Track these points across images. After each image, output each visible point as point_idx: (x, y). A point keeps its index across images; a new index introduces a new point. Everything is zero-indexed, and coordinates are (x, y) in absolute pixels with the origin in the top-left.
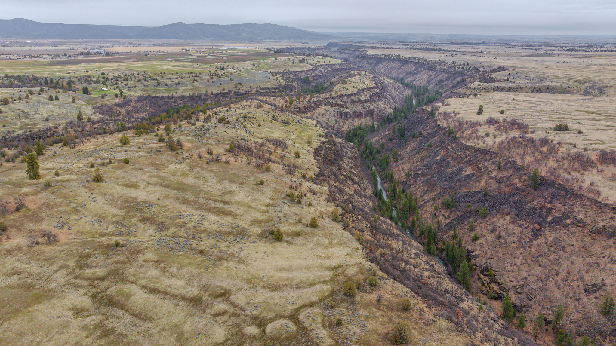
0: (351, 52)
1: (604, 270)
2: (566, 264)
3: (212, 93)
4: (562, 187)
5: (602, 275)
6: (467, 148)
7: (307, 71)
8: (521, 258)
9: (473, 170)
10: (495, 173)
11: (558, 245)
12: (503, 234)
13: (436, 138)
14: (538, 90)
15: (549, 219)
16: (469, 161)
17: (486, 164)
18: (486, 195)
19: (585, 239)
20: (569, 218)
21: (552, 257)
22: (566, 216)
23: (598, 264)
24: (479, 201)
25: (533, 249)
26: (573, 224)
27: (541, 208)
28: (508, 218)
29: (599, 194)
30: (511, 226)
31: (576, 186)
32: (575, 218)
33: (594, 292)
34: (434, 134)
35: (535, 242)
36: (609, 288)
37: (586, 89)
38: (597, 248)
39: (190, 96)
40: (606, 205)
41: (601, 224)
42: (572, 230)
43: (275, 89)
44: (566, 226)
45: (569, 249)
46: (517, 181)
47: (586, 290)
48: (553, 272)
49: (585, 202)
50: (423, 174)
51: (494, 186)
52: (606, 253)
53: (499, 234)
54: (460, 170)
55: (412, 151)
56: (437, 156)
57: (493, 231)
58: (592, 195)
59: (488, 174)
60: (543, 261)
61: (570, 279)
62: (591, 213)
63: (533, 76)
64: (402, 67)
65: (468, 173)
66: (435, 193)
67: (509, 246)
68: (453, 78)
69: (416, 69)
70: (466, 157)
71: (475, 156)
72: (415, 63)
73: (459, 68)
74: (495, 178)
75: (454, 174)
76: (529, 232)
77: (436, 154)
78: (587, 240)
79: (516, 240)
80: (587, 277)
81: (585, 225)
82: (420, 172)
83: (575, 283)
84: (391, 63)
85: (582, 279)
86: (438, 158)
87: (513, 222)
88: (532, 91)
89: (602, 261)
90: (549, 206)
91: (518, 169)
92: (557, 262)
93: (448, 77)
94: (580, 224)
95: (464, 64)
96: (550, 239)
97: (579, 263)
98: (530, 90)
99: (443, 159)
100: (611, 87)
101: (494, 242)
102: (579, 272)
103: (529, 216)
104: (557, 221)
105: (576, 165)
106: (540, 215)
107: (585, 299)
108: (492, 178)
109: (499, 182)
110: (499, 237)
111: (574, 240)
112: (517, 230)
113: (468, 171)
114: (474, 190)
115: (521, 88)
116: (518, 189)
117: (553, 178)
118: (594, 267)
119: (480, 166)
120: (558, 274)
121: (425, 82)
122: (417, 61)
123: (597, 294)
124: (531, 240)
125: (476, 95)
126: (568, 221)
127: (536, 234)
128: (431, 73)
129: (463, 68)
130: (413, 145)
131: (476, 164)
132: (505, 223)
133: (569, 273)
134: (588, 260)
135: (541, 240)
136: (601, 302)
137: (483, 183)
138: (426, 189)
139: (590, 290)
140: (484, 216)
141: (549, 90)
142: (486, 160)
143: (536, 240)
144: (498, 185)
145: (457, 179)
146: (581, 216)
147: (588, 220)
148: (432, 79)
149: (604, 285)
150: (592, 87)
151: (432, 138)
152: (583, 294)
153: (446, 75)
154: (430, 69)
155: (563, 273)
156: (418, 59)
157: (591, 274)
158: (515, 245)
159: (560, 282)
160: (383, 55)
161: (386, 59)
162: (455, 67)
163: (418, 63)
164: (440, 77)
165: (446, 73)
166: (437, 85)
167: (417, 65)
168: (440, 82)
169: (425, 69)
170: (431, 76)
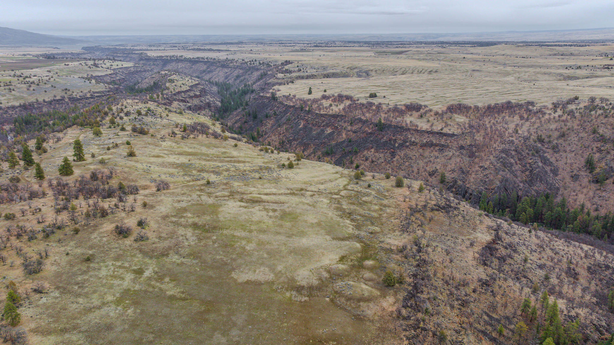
0: (125, 55)
1: (434, 163)
2: (415, 166)
3: (44, 101)
4: (396, 127)
5: (434, 165)
6: (322, 115)
7: (110, 74)
8: (390, 169)
9: (332, 129)
10: (349, 128)
11: (407, 157)
12: (374, 159)
13: (288, 114)
14: (327, 76)
15: (397, 145)
16: (327, 124)
17: (340, 123)
18: (350, 141)
19: (420, 150)
20: (407, 142)
21: (407, 164)
22: (405, 141)
23: (430, 161)
24: (347, 146)
25: (395, 163)
26: (411, 145)
27: (389, 140)
28: (373, 150)
29: (417, 126)
30: (377, 154)
31: (404, 125)
32: (410, 141)
33: (434, 174)
34: (285, 112)
35: (394, 159)
36: (439, 171)
37: (357, 73)
38: (427, 154)
39: (20, 106)
40: (423, 131)
41: (425, 141)
42: (411, 148)
43: (108, 92)
44: (407, 147)
45: (414, 158)
46: (367, 129)
47: (430, 175)
48: (410, 171)
49: (412, 132)
50: (294, 140)
51: (353, 136)
52: (432, 155)
53: (372, 160)
54: (323, 131)
55: (272, 127)
56: (300, 125)
57: (367, 159)
58: (414, 128)
59: (345, 129)
60: (403, 168)
61: (420, 172)
62: (418, 137)
63: (316, 67)
64: (193, 66)
65: (329, 132)
66: (312, 149)
67: (381, 165)
68: (249, 73)
69: (208, 68)
70: (323, 122)
71: (330, 120)
72: (205, 63)
73: (251, 64)
74: (351, 130)
75: (319, 134)
76: (388, 155)
77: (298, 124)
78: (421, 151)
79: (383, 161)
80: (428, 169)
81: (417, 144)
82: (291, 138)
83: (423, 173)
84: (180, 64)
85: (425, 170)
86: (301, 127)
87: (377, 151)
88: (324, 77)
89: (432, 159)
90: (394, 138)
91: (364, 122)
92: (411, 166)
93: (243, 73)
94: (414, 144)
95: (252, 61)
96: (402, 155)
97: (421, 163)
98: (322, 77)
99: (305, 127)
100: (372, 70)
101: (370, 165)
102: (423, 168)
103: (384, 146)
104: (402, 146)
105: (397, 114)
106: (390, 144)
107: (431, 180)
108: (349, 131)
109: (355, 132)
110: (373, 162)
111: (414, 152)
112: (382, 155)
113: (329, 131)
114: (340, 140)
115: (315, 76)
116: (370, 133)
117: (389, 123)
118: (429, 163)
119: (336, 125)
120: (413, 172)
121: (223, 79)
122: (206, 60)
123: (435, 175)
124: (392, 159)
125: (293, 82)
126: (408, 144)
127: (393, 155)
128: (226, 70)
129: (254, 64)
130: (271, 122)
131: (333, 125)
132: (372, 153)
133: (418, 169)
134: (425, 161)
135: (397, 157)
136: (439, 178)
137: (344, 136)
138: (302, 148)
139: (431, 174)
140: (356, 153)
141: (334, 75)
142: (339, 121)
143: (394, 158)
144: (355, 134)
145: (323, 137)
146: (413, 139)
147: (417, 141)
148: (229, 76)
149: (437, 170)
150: (360, 71)
151: (285, 115)
152: (429, 177)
153: (241, 71)
154: (223, 66)
155: (416, 170)
156: (207, 58)
157: (429, 167)
158: (384, 164)
159: (416, 175)
160: (167, 57)
161: (172, 60)
162: (246, 63)
163: (208, 62)
164: (236, 73)
165: (241, 69)
166: (235, 80)
167: (208, 64)
168: (238, 77)
169: (218, 67)
170: (227, 73)
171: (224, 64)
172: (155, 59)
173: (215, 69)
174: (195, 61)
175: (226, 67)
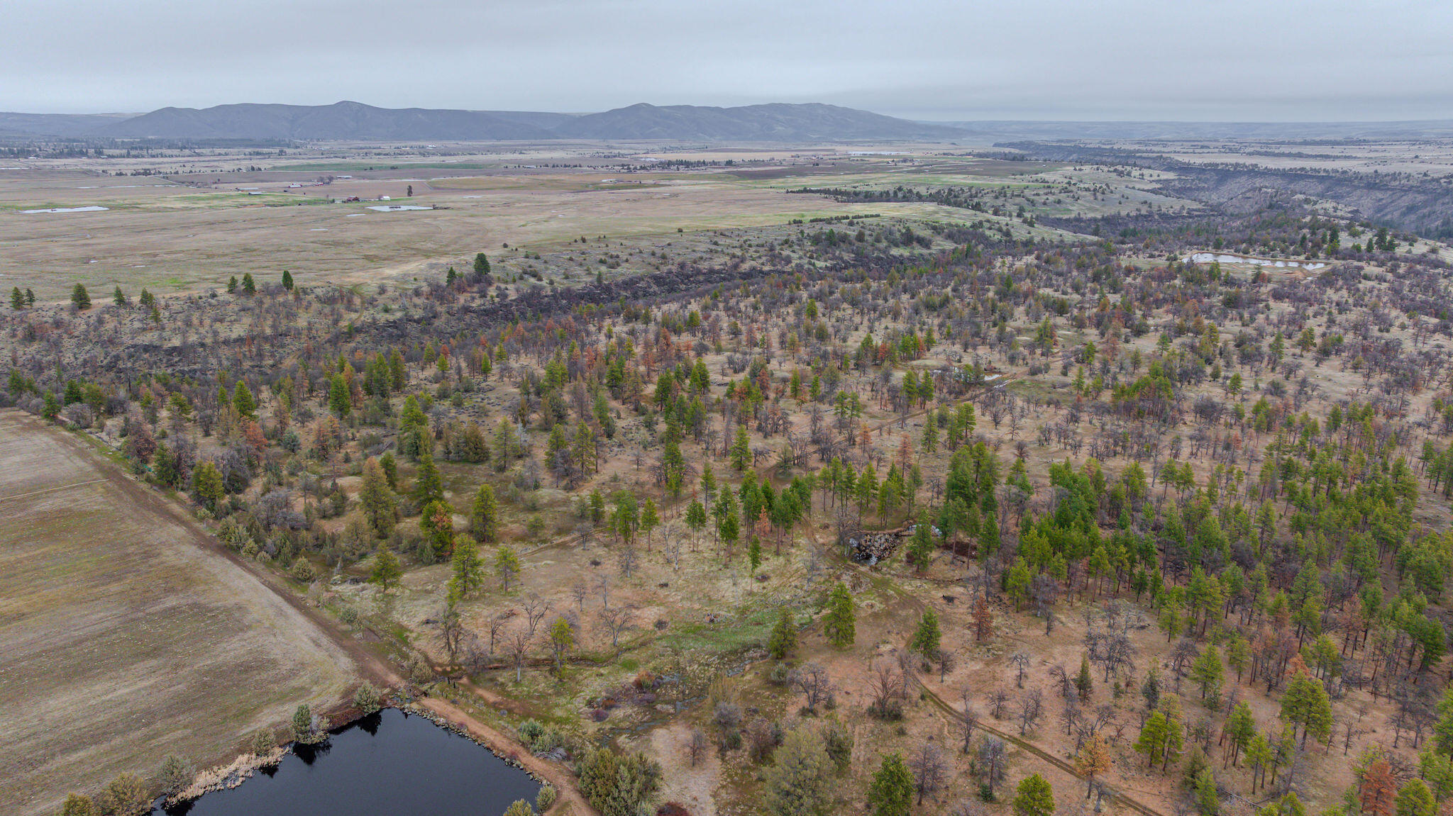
64: (1291, 186)
68: (1445, 201)
69: (1328, 189)
84: (1258, 180)
156: (1325, 171)
160: (1227, 165)
161: (1240, 172)
162: (1438, 180)
163: (1330, 178)
164: (1406, 200)
165: (1419, 192)
166: (1404, 214)
167: (1327, 183)
168: (1411, 209)
169: (1356, 188)
170: (1381, 200)
171: (1374, 183)
172: (1202, 170)
173: (1348, 193)
174: (1296, 175)
175: (1379, 189)
